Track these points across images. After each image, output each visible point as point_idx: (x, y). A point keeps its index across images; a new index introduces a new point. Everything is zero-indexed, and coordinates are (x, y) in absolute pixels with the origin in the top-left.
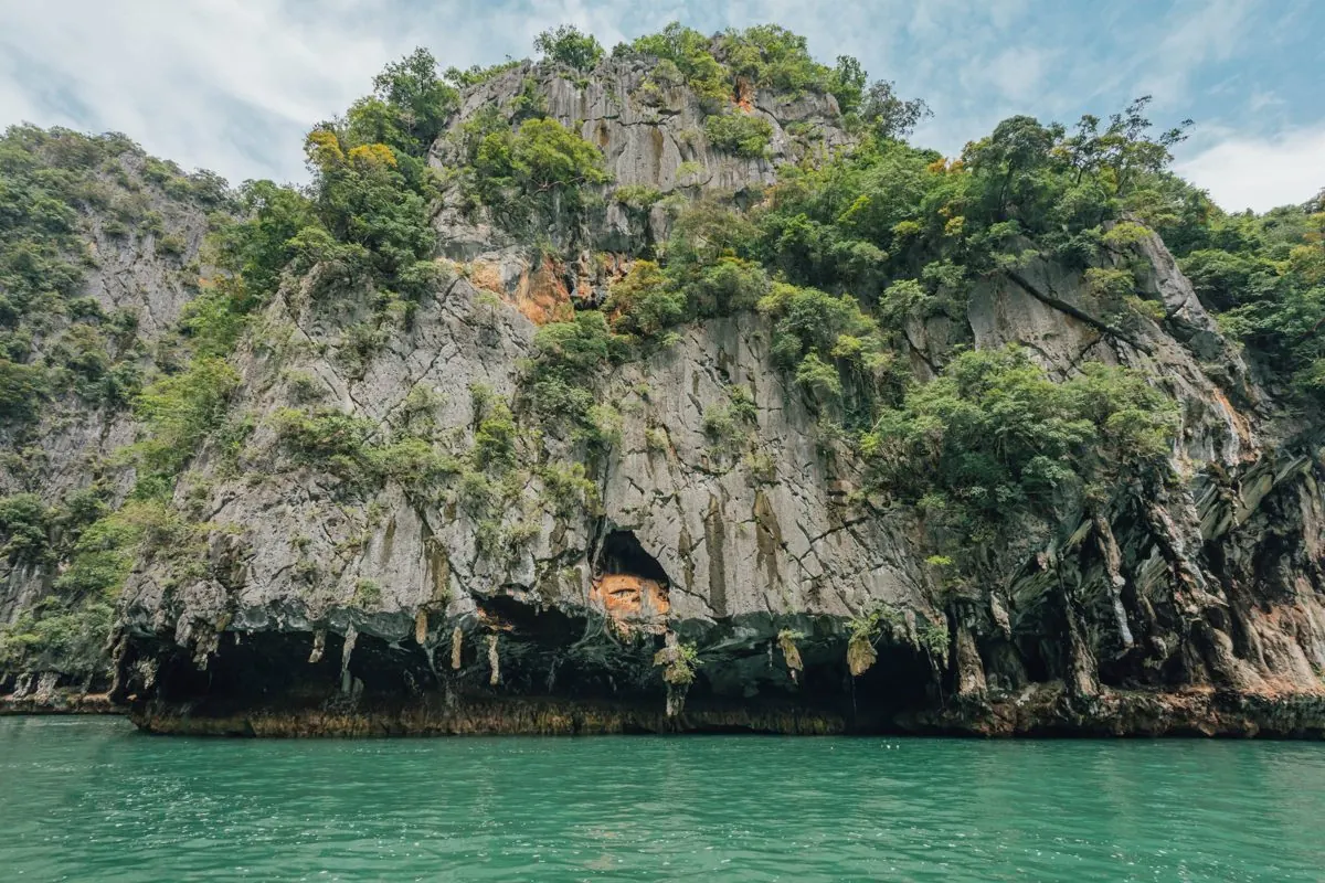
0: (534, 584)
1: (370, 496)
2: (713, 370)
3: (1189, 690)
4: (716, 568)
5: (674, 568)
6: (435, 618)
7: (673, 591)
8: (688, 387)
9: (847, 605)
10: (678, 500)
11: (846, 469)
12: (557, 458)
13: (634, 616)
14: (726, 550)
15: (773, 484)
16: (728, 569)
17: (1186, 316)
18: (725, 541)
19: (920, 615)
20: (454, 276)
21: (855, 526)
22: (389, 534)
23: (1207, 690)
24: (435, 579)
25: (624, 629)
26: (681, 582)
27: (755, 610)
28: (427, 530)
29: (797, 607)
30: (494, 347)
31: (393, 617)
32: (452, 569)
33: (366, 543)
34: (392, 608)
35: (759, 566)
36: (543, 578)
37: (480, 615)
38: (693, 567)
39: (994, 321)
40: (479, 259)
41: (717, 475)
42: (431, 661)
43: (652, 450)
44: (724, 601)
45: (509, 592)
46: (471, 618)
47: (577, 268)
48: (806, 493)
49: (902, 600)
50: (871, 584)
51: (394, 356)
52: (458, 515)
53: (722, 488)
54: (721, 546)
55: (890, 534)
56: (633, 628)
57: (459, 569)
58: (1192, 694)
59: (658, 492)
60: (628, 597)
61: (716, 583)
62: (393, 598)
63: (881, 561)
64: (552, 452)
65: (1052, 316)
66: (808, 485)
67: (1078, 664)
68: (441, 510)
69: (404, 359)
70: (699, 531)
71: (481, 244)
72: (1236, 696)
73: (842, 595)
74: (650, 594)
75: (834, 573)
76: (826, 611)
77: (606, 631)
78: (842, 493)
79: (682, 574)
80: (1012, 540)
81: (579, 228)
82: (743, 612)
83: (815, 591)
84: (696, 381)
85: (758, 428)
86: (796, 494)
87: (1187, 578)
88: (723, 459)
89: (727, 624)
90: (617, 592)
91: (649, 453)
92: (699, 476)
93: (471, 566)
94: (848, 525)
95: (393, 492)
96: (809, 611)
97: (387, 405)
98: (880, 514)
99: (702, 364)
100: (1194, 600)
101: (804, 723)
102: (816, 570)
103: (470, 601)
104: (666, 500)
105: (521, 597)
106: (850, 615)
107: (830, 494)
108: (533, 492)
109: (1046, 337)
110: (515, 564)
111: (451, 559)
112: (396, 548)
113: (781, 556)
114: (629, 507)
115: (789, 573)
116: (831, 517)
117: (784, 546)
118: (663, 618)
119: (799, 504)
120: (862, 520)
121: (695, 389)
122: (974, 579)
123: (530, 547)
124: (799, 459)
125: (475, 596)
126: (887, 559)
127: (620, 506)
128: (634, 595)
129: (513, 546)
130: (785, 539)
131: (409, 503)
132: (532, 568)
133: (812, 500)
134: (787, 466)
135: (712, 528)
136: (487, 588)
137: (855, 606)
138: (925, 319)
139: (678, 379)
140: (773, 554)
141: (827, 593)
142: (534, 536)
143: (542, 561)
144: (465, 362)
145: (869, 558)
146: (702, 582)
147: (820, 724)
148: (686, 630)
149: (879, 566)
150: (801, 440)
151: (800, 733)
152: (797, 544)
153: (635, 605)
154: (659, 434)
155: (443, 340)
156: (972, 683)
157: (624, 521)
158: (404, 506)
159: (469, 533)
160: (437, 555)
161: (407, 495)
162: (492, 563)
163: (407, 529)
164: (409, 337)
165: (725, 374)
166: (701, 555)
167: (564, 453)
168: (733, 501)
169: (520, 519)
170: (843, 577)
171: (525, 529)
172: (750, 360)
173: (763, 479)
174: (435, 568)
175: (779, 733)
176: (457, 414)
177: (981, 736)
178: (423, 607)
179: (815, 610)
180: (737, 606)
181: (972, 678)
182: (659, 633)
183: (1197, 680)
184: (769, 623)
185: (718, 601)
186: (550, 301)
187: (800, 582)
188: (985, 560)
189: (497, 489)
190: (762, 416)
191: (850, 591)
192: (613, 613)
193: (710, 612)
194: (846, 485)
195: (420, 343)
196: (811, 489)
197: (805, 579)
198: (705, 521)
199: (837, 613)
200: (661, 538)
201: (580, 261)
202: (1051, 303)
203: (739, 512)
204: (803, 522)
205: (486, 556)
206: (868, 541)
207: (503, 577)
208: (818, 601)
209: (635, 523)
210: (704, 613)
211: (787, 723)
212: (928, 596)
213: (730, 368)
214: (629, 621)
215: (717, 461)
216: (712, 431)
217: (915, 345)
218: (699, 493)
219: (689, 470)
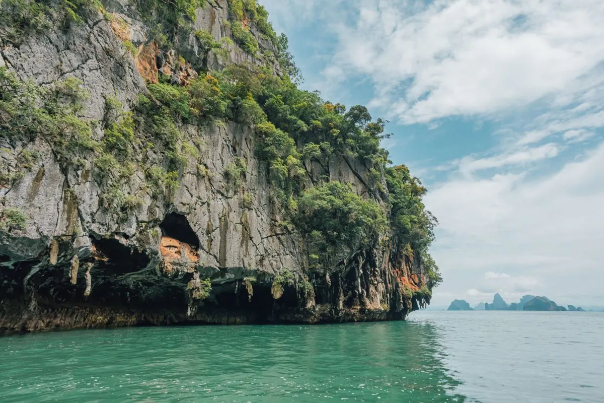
0: (134, 235)
1: (19, 143)
2: (230, 146)
3: (355, 307)
4: (223, 243)
5: (203, 240)
6: (64, 246)
7: (200, 252)
8: (219, 151)
9: (273, 269)
10: (208, 205)
11: (278, 211)
12: (153, 163)
13: (177, 262)
14: (228, 236)
15: (250, 209)
16: (228, 245)
17: (385, 193)
18: (228, 231)
19: (300, 276)
20: (101, 16)
21: (280, 236)
22: (38, 179)
23: (359, 307)
24: (68, 219)
25: (170, 268)
26: (206, 247)
27: (238, 266)
28: (67, 184)
29: (253, 267)
30: (121, 78)
31: (31, 242)
32: (80, 214)
33: (14, 180)
34: (34, 235)
35: (242, 246)
36: (141, 232)
37: (92, 249)
38: (212, 240)
39: (337, 171)
40: (116, 15)
41: (227, 198)
42: (29, 277)
43: (199, 175)
44: (225, 260)
45: (117, 237)
46: (87, 250)
47: (166, 56)
48: (263, 218)
49: (295, 269)
50: (284, 262)
51: (51, 46)
52: (90, 179)
53: (229, 205)
54: (226, 232)
55: (293, 242)
56: (175, 267)
57: (84, 216)
58: (355, 309)
59: (199, 198)
60: (174, 250)
61: (222, 250)
62: (34, 228)
63: (288, 252)
64: (150, 158)
65: (355, 178)
66: (264, 214)
67: (340, 298)
68: (79, 172)
69: (58, 51)
70: (217, 223)
71: (122, 7)
72: (365, 309)
73: (271, 264)
74: (186, 250)
75: (269, 254)
76: (265, 270)
77: (157, 267)
78: (276, 221)
79: (206, 243)
80: (337, 253)
81: (173, 36)
82: (232, 266)
83: (261, 261)
84: (223, 148)
85: (246, 181)
86: (259, 216)
87: (376, 273)
88: (231, 191)
89: (224, 271)
90: (167, 247)
91: (197, 176)
92: (219, 196)
93: (92, 214)
94: (277, 235)
95: (41, 147)
96: (258, 270)
97: (40, 79)
98: (290, 233)
99: (226, 141)
100: (376, 280)
101: (232, 319)
102: (263, 252)
103: (88, 239)
104: (203, 203)
105: (123, 241)
106: (273, 273)
107: (272, 220)
108: (138, 178)
109: (352, 184)
110: (123, 221)
111: (80, 207)
112: (41, 189)
113: (250, 243)
114: (185, 202)
115: (252, 251)
116: (271, 230)
117: (251, 238)
118: (193, 265)
119: (259, 221)
120: (283, 234)
121: (222, 152)
122: (322, 265)
123: (136, 212)
124: (262, 201)
125: (92, 235)
126: (290, 252)
127: (182, 200)
128: (176, 250)
129: (123, 209)
130: (252, 235)
131: (56, 160)
132: (134, 225)
133: (265, 221)
134: (256, 203)
135: (223, 223)
136: (102, 232)
137: (276, 269)
138: (311, 161)
139: (215, 144)
140: (247, 241)
141: (266, 262)
142: (139, 206)
143: (142, 222)
144: (102, 78)
145: (284, 250)
146: (216, 250)
147: (238, 320)
148: (205, 273)
149: (287, 254)
150: (264, 193)
151: (228, 324)
152: (257, 239)
153: (176, 255)
154: (202, 167)
155: (90, 55)
156: (311, 304)
157: (182, 209)
158: (52, 161)
159: (95, 194)
160: (72, 202)
161: (55, 153)
162: (108, 217)
163: (53, 179)
164: (64, 38)
165: (235, 150)
166: (216, 234)
167: (157, 161)
168: (233, 212)
169: (129, 193)
170: (273, 257)
171: (134, 200)
172: (246, 149)
173: (245, 206)
174: (69, 212)
175: (220, 324)
176: (93, 111)
177: (307, 323)
178: (57, 238)
179: (261, 269)
180: (230, 264)
181: (311, 302)
182: (190, 272)
183: (356, 304)
184: (242, 272)
185: (222, 259)
186: (148, 67)
187: (256, 256)
188: (327, 258)
189: (117, 169)
190: (248, 177)
191: (274, 263)
192: (165, 258)
193: (218, 265)
194: (278, 218)
195: (72, 47)
196: (264, 216)
197: (258, 255)
198: (220, 219)
199: (269, 272)
200: (199, 222)
201: (168, 53)
202: (355, 174)
203: (234, 218)
204: (260, 229)
205: (105, 211)
206: (285, 243)
207: (114, 227)
208: (262, 265)
209: (188, 211)
210: (215, 264)
211: (225, 319)
212: (303, 270)
213: (237, 149)
214: (174, 264)
215: (227, 191)
216: (227, 175)
217: (308, 170)
218: (219, 205)
219: (216, 192)
